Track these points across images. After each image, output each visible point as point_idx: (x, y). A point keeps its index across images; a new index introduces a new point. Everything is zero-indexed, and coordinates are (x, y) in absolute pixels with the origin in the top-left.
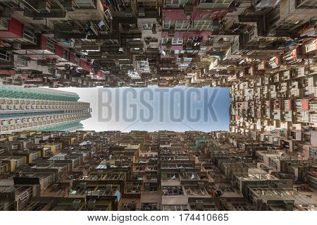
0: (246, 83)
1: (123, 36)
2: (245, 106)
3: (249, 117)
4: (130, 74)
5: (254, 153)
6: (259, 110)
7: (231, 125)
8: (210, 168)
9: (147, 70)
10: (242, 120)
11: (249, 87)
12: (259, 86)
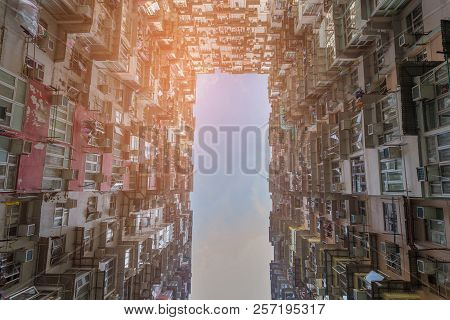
0: (190, 48)
1: (77, 262)
2: (226, 50)
3: (245, 43)
4: (161, 245)
5: (299, 37)
6: (233, 29)
7: (259, 71)
8: (324, 107)
9: (157, 213)
10: (250, 55)
11: (197, 44)
12: (195, 29)
